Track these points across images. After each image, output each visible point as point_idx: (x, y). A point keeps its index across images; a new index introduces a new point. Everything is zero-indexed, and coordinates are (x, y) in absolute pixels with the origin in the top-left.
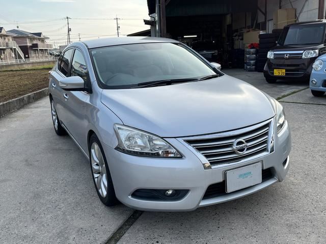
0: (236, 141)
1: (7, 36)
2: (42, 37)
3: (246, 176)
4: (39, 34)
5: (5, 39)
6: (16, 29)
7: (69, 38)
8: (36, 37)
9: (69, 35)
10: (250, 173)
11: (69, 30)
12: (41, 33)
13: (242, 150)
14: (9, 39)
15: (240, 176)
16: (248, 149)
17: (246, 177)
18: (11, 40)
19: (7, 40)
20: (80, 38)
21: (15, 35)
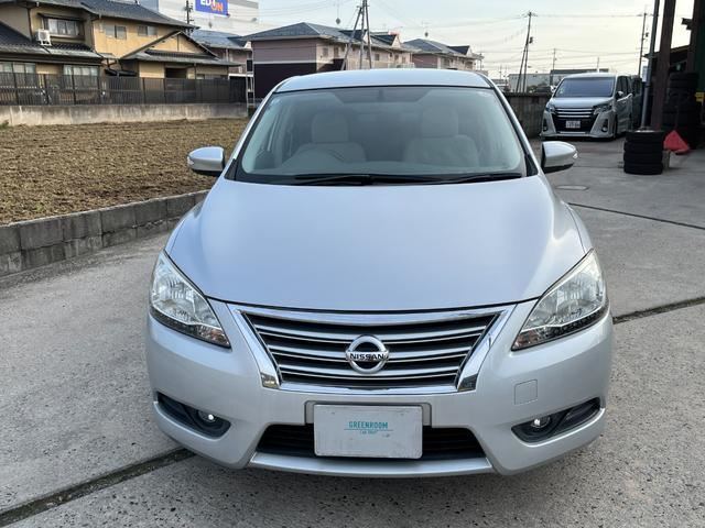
0: (357, 339)
1: (401, 52)
2: (469, 54)
3: (373, 429)
4: (464, 49)
5: (397, 57)
6: (423, 38)
7: (525, 59)
8: (456, 54)
9: (526, 51)
10: (385, 425)
11: (529, 41)
12: (468, 47)
13: (369, 364)
14: (404, 59)
15: (355, 425)
16: (388, 367)
17: (370, 432)
18: (408, 59)
19: (400, 60)
20: (555, 59)
21: (417, 51)
